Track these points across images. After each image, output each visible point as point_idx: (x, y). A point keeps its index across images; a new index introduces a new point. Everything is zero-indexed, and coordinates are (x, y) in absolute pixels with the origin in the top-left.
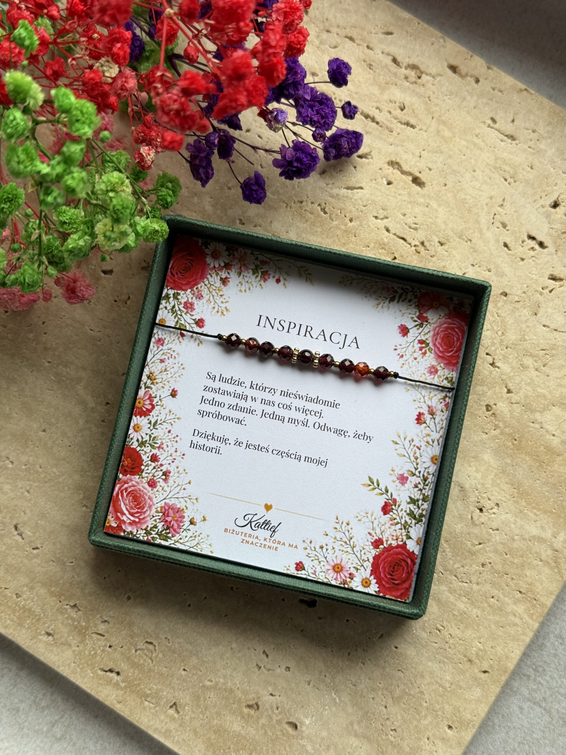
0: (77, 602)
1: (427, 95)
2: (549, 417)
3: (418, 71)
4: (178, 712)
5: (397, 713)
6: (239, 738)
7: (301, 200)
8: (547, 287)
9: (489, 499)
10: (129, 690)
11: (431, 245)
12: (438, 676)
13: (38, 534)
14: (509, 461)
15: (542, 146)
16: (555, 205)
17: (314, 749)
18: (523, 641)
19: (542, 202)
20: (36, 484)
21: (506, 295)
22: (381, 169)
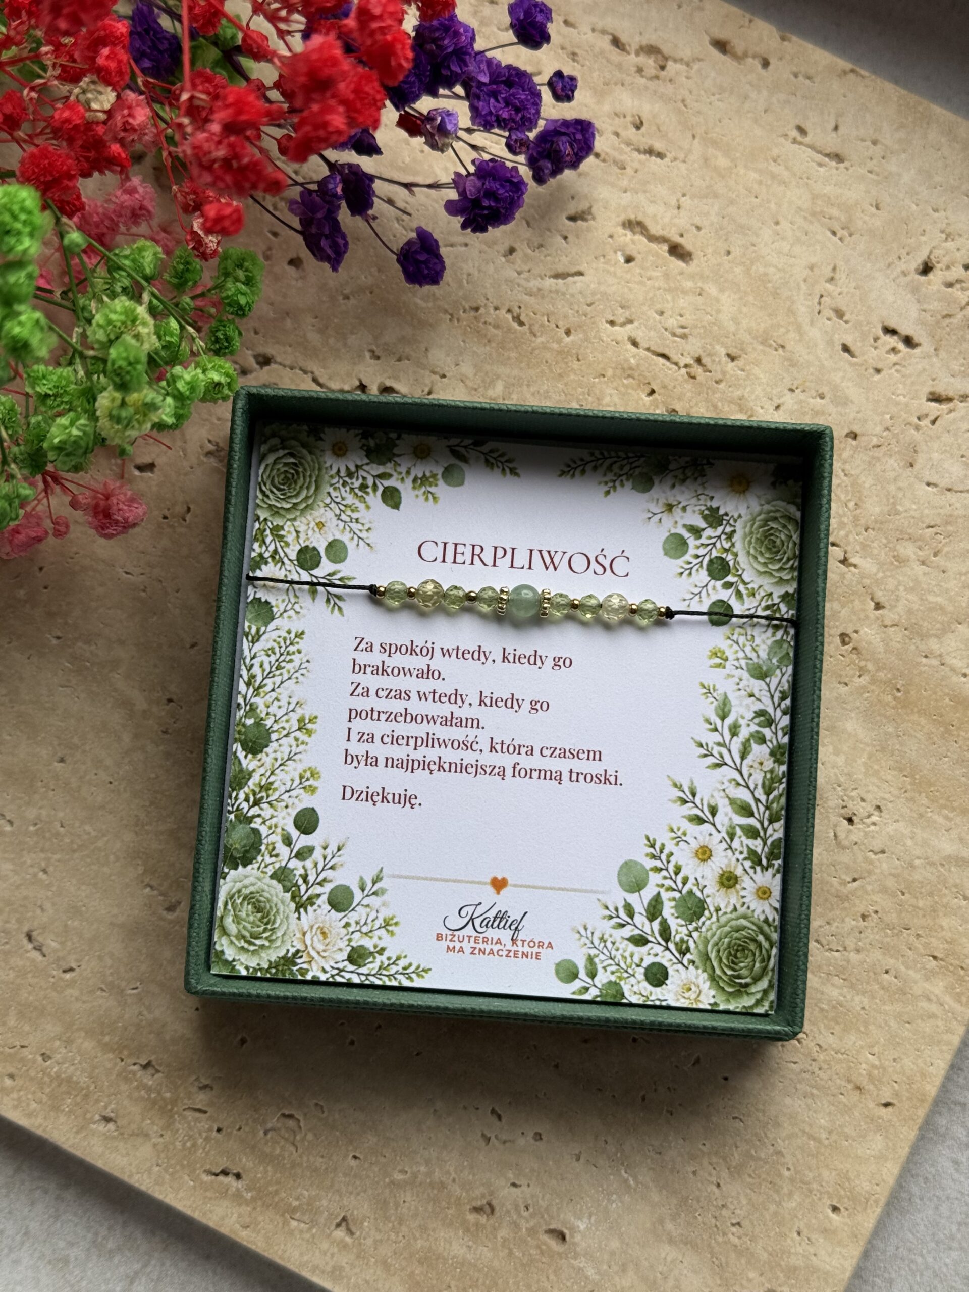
0: (153, 1058)
1: (680, 97)
2: (953, 644)
3: (659, 56)
4: (351, 1233)
5: (739, 1193)
6: (465, 1269)
7: (475, 305)
8: (927, 415)
9: (863, 800)
10: (259, 1203)
11: (714, 361)
12: (804, 1122)
13: (69, 944)
14: (891, 730)
15: (892, 166)
16: (926, 269)
17: (598, 1273)
18: (949, 1043)
19: (902, 266)
20: (57, 856)
21: (855, 436)
22: (611, 236)
